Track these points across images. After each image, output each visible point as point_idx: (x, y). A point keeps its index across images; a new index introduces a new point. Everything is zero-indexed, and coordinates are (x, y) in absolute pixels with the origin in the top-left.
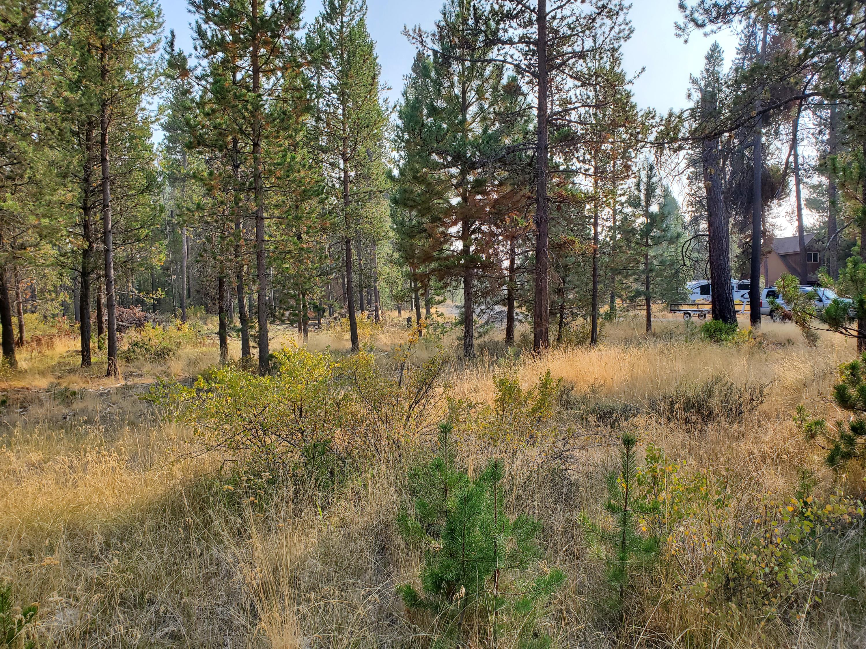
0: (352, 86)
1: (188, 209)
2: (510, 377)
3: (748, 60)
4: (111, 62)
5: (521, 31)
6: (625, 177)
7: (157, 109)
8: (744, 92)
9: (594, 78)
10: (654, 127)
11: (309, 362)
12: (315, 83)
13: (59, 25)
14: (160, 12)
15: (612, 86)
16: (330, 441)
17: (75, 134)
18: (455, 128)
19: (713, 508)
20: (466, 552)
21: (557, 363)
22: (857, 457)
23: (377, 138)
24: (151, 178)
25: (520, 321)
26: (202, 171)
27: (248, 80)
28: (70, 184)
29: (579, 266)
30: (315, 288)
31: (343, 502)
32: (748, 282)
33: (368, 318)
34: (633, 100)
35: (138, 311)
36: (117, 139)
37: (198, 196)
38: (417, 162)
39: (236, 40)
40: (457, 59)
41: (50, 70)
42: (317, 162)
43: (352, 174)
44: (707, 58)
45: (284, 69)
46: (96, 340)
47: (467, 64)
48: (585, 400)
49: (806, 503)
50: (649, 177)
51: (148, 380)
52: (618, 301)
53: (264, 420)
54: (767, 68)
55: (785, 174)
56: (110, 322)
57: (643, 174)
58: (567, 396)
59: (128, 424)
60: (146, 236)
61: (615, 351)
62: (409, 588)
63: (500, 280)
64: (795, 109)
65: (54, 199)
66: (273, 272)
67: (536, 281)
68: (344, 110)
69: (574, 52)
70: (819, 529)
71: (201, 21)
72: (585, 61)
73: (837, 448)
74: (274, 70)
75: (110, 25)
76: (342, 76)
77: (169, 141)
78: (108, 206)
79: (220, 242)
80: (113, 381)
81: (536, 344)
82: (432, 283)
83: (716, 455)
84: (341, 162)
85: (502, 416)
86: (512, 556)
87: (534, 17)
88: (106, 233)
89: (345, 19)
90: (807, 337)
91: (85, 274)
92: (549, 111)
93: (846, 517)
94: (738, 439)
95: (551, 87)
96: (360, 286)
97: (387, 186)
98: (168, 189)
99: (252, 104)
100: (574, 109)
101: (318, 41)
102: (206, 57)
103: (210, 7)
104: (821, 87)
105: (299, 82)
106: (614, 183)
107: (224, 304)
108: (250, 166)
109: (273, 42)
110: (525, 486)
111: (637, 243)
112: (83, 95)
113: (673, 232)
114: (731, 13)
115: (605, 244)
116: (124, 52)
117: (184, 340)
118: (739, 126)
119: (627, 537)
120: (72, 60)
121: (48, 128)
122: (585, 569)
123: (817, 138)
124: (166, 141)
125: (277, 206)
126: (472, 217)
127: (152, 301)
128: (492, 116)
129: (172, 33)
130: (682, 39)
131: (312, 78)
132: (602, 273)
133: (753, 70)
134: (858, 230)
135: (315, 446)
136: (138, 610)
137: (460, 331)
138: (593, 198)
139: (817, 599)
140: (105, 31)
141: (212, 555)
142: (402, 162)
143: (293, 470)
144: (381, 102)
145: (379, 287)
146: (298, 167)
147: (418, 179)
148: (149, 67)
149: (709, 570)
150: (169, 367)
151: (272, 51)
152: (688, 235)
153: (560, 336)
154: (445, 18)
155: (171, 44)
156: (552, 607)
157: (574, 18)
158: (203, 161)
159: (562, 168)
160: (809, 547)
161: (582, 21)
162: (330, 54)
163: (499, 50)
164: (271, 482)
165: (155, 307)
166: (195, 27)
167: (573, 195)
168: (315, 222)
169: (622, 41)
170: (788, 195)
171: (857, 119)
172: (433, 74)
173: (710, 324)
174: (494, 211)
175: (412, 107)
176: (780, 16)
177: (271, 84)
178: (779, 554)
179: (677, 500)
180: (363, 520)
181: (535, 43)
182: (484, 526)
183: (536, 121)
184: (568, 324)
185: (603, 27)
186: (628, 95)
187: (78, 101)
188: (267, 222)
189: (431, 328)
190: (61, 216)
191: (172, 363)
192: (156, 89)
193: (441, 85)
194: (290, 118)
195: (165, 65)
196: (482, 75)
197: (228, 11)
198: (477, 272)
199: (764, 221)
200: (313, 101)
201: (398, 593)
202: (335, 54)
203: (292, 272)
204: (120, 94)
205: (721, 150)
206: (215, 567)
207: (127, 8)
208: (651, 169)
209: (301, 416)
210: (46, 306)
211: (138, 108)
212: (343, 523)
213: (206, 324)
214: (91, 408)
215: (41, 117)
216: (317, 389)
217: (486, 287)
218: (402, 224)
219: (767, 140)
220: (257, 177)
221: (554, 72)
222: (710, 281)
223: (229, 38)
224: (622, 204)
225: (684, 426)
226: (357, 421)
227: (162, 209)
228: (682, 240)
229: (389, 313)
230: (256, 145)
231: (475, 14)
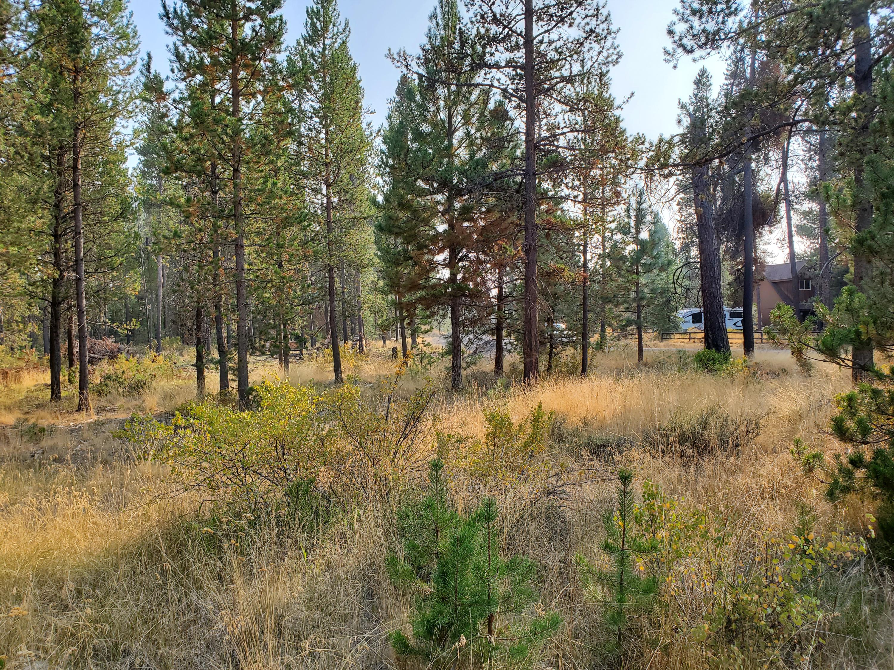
0: (334, 110)
1: (165, 237)
2: (502, 410)
3: (737, 86)
4: (85, 85)
5: (508, 55)
6: (615, 203)
7: (131, 133)
8: (734, 118)
9: (582, 103)
10: (643, 152)
11: (292, 396)
12: (297, 106)
13: (30, 47)
14: (135, 33)
15: (601, 111)
16: (315, 479)
17: (45, 158)
18: (442, 153)
19: (711, 546)
20: (459, 596)
21: (547, 394)
22: (857, 491)
23: (361, 162)
24: (125, 206)
25: (509, 351)
26: (179, 197)
27: (227, 103)
28: (40, 211)
29: (569, 294)
30: (297, 318)
31: (329, 544)
32: (740, 309)
33: (352, 348)
34: (622, 125)
35: (110, 341)
36: (90, 164)
37: (175, 223)
38: (403, 189)
39: (215, 62)
40: (442, 83)
41: (20, 92)
42: (300, 188)
43: (335, 200)
44: (695, 83)
45: (265, 92)
46: (67, 373)
47: (453, 88)
48: (576, 433)
49: (806, 540)
50: (639, 203)
51: (121, 415)
52: (608, 330)
53: (244, 457)
54: (757, 94)
55: (777, 201)
56: (82, 354)
57: (633, 200)
58: (559, 429)
59: (101, 462)
60: (120, 264)
61: (607, 382)
62: (399, 635)
63: (489, 309)
64: (785, 135)
65: (23, 226)
66: (252, 301)
67: (525, 310)
68: (326, 134)
69: (562, 77)
70: (821, 567)
71: (178, 43)
72: (573, 86)
73: (836, 482)
74: (255, 93)
75: (83, 47)
76: (325, 99)
77: (144, 165)
78: (80, 233)
79: (198, 271)
80: (85, 417)
81: (526, 375)
82: (418, 312)
83: (713, 490)
84: (324, 187)
85: (493, 451)
86: (507, 600)
87: (521, 41)
88: (77, 262)
89: (328, 42)
90: (801, 366)
91: (55, 304)
92: (536, 136)
93: (849, 554)
94: (735, 473)
95: (538, 111)
96: (344, 315)
97: (371, 213)
98: (143, 215)
99: (232, 129)
100: (563, 134)
101: (300, 64)
102: (184, 79)
103: (187, 28)
104: (811, 113)
105: (280, 106)
106: (603, 209)
107: (201, 335)
108: (230, 192)
109: (253, 65)
110: (518, 524)
111: (628, 271)
112: (55, 119)
113: (664, 259)
114: (721, 40)
115: (595, 272)
116: (97, 75)
117: (159, 373)
118: (730, 152)
119: (625, 578)
120: (43, 82)
121: (17, 153)
122: (581, 611)
123: (806, 164)
124: (141, 166)
125: (257, 234)
126: (458, 244)
127: (126, 332)
128: (479, 141)
129: (149, 55)
130: (672, 64)
131: (293, 101)
132: (592, 301)
133: (742, 96)
134: (850, 257)
135: (299, 485)
136: (112, 662)
137: (448, 361)
138: (582, 225)
139: (821, 641)
140: (78, 53)
141: (191, 602)
142: (387, 187)
143: (276, 511)
144: (364, 126)
145: (362, 316)
146: (279, 193)
147: (403, 206)
148: (124, 90)
149: (710, 611)
150: (143, 401)
151: (253, 74)
152: (679, 263)
153: (550, 366)
154: (430, 41)
155: (148, 67)
156: (547, 652)
157: (561, 42)
158: (180, 186)
159: (550, 194)
160: (811, 586)
161: (569, 45)
162: (312, 77)
163: (485, 74)
164: (252, 524)
165: (128, 339)
166: (173, 49)
167: (562, 222)
168: (298, 250)
169: (611, 66)
170: (779, 222)
171: (848, 146)
172: (418, 98)
173: (703, 353)
174: (482, 238)
175: (397, 132)
176: (769, 42)
177: (251, 108)
178: (781, 594)
179: (675, 538)
180: (350, 563)
181: (522, 68)
182: (477, 568)
183: (523, 146)
184: (558, 354)
185: (591, 52)
186: (617, 121)
187: (49, 125)
188: (247, 250)
189: (418, 358)
190: (31, 244)
191: (145, 397)
192: (131, 112)
193: (427, 109)
194: (271, 142)
195: (141, 88)
196: (468, 99)
197: (207, 33)
198: (465, 301)
199: (755, 248)
200: (295, 125)
201: (387, 640)
202: (317, 77)
203: (273, 302)
204: (94, 118)
205: (712, 176)
206: (193, 615)
207: (101, 29)
208: (641, 195)
209: (283, 454)
210: (12, 338)
211: (112, 132)
212: (329, 567)
213: (182, 355)
214: (60, 445)
215: (11, 141)
216: (300, 425)
217: (474, 316)
218: (387, 251)
219: (757, 166)
220: (237, 204)
221: (542, 97)
222: (702, 309)
223: (207, 61)
224: (612, 231)
225: (679, 460)
226: (342, 458)
227: (137, 236)
228: (673, 268)
229: (373, 342)
230: (236, 171)
231: (461, 37)
